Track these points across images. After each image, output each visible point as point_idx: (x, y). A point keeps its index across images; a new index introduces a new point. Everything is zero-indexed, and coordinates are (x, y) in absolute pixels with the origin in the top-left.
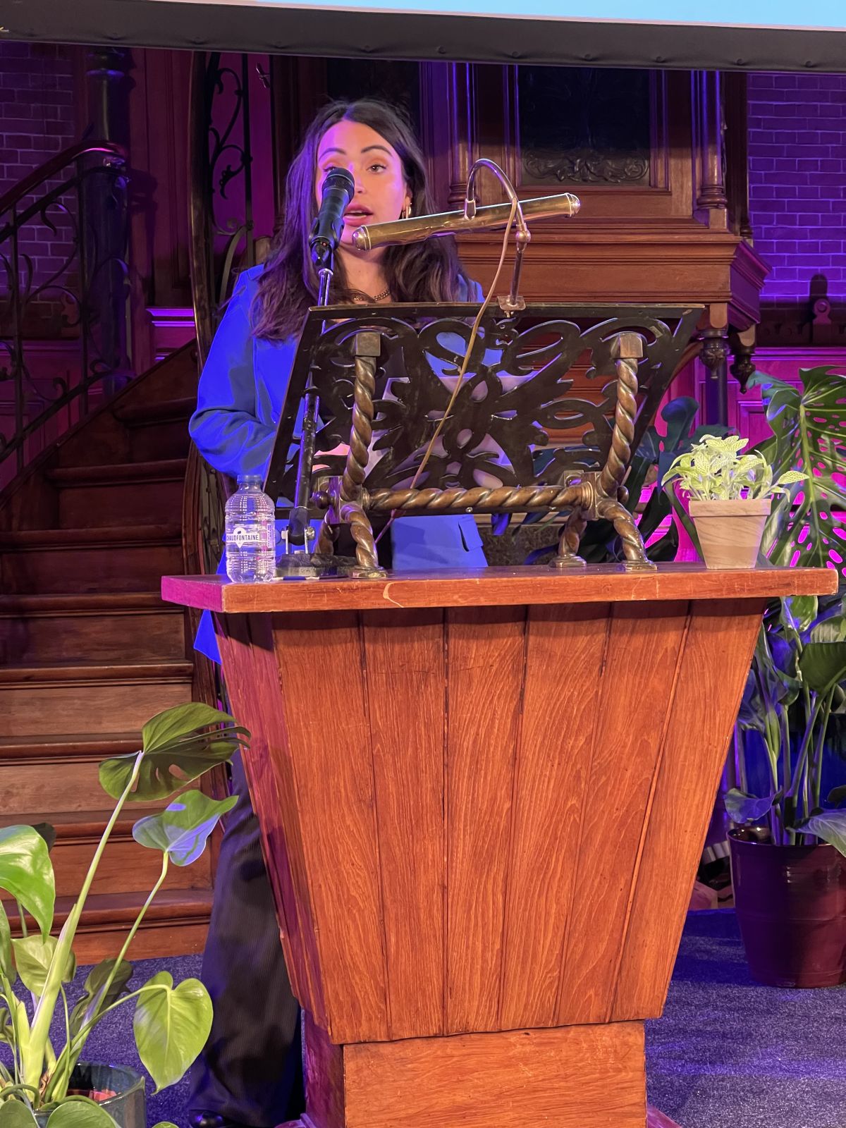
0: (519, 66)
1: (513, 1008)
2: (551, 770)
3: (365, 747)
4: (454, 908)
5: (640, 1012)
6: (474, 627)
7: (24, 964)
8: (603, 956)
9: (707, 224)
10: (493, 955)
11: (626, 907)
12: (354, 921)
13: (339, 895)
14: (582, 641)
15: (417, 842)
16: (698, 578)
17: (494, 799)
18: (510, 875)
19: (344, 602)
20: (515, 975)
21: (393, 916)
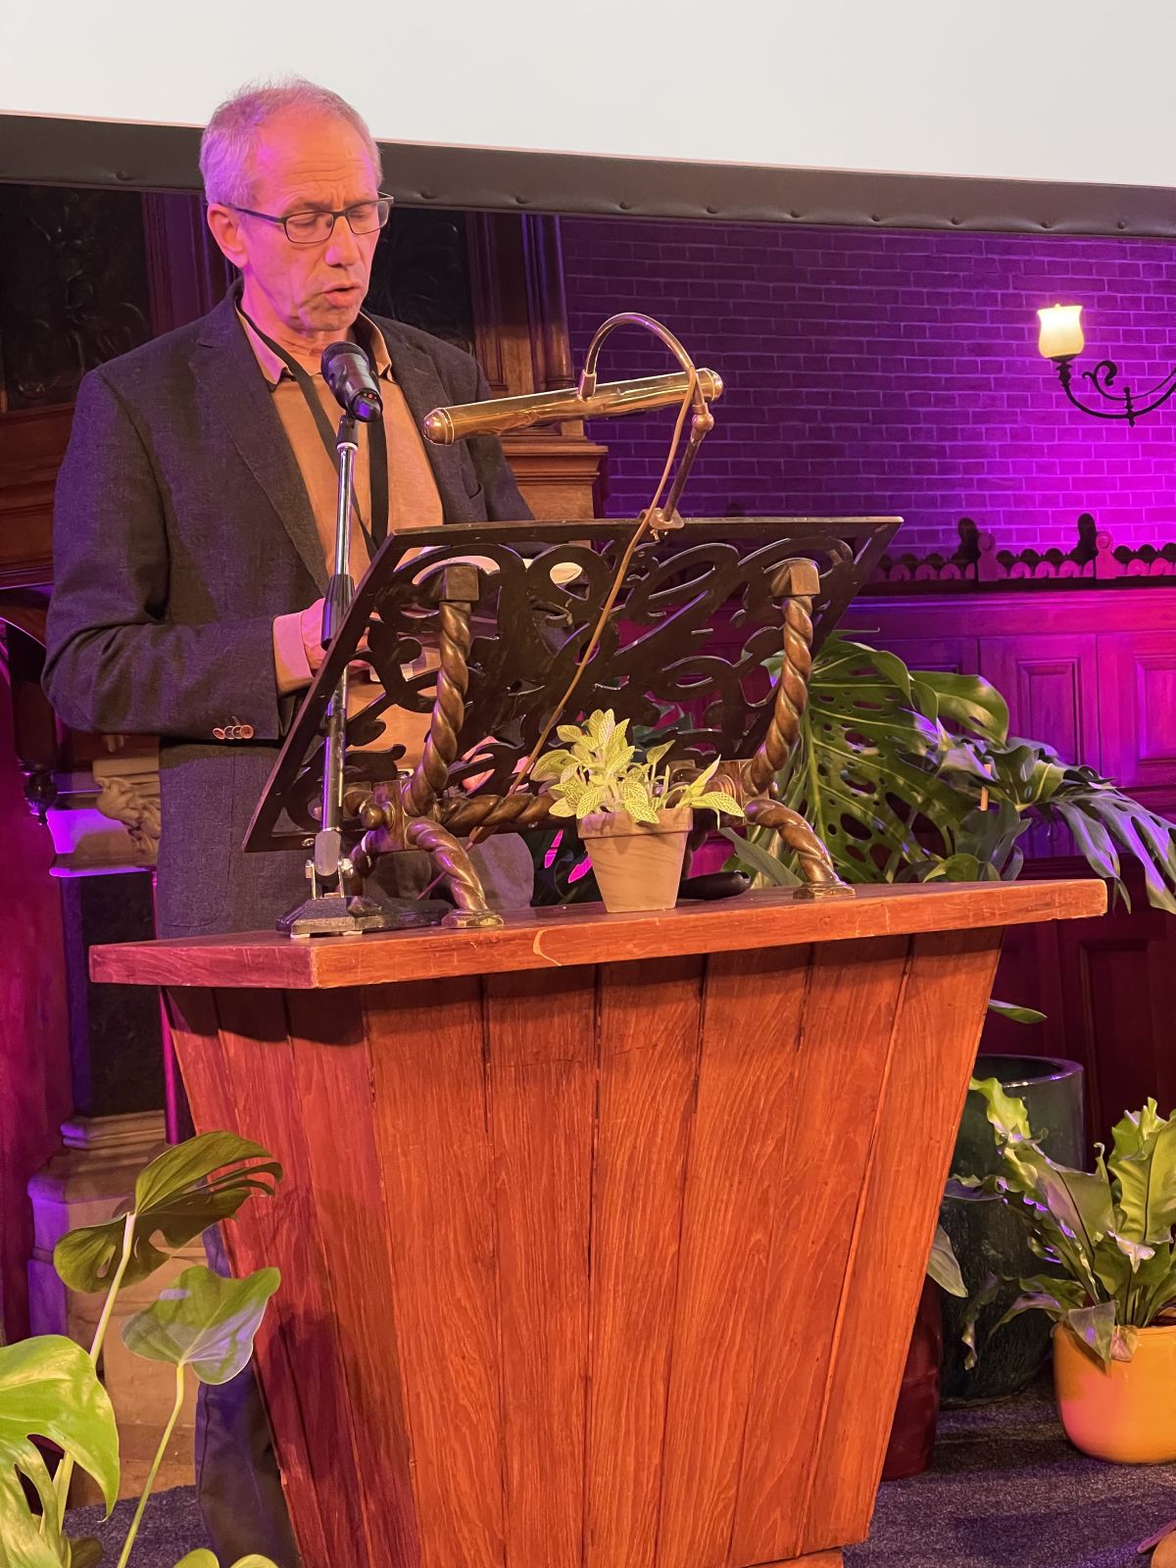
1: (674, 1552)
2: (729, 1193)
3: (484, 1179)
4: (599, 1409)
5: (839, 1536)
6: (634, 990)
8: (794, 1459)
10: (649, 1474)
11: (824, 1385)
12: (463, 1442)
13: (443, 1407)
14: (772, 1001)
15: (551, 1314)
16: (938, 901)
17: (653, 1243)
18: (674, 1350)
20: (678, 1500)
21: (516, 1430)
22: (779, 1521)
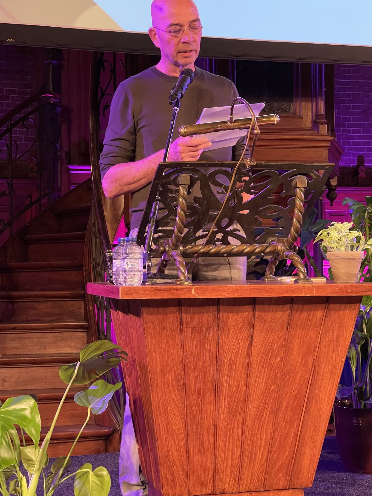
0: (236, 60)
1: (245, 482)
2: (264, 373)
3: (181, 361)
4: (219, 436)
5: (302, 484)
6: (231, 307)
7: (25, 459)
8: (286, 459)
9: (318, 132)
10: (236, 457)
11: (297, 437)
12: (174, 441)
13: (167, 429)
14: (279, 314)
15: (203, 405)
16: (332, 286)
17: (238, 386)
18: (245, 421)
19: (174, 295)
20: (246, 466)
21: (192, 439)
22: (281, 477)
